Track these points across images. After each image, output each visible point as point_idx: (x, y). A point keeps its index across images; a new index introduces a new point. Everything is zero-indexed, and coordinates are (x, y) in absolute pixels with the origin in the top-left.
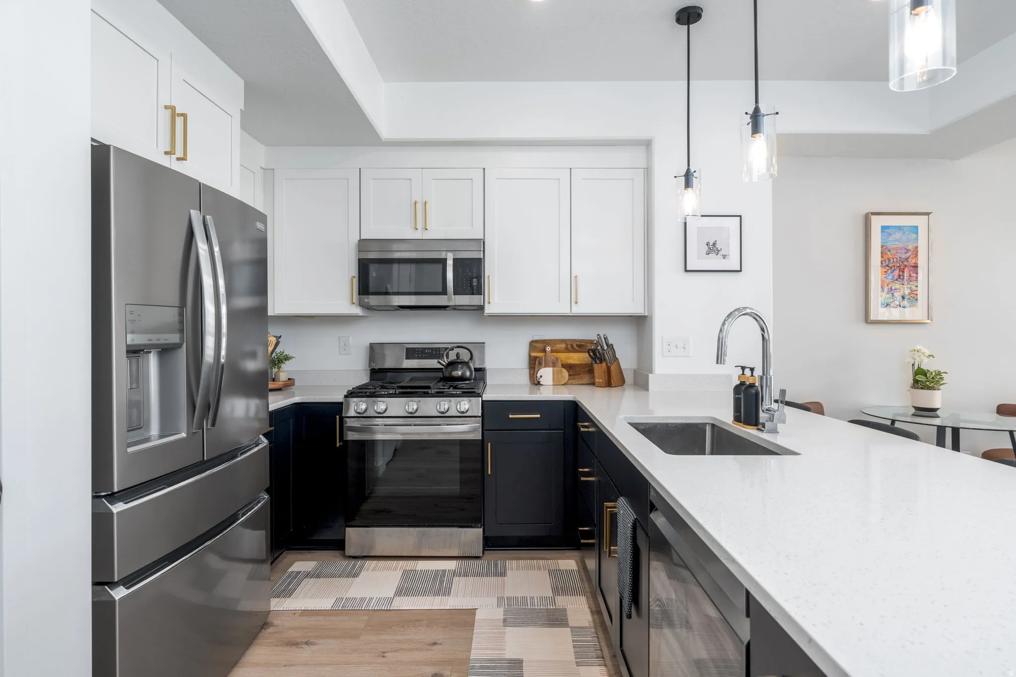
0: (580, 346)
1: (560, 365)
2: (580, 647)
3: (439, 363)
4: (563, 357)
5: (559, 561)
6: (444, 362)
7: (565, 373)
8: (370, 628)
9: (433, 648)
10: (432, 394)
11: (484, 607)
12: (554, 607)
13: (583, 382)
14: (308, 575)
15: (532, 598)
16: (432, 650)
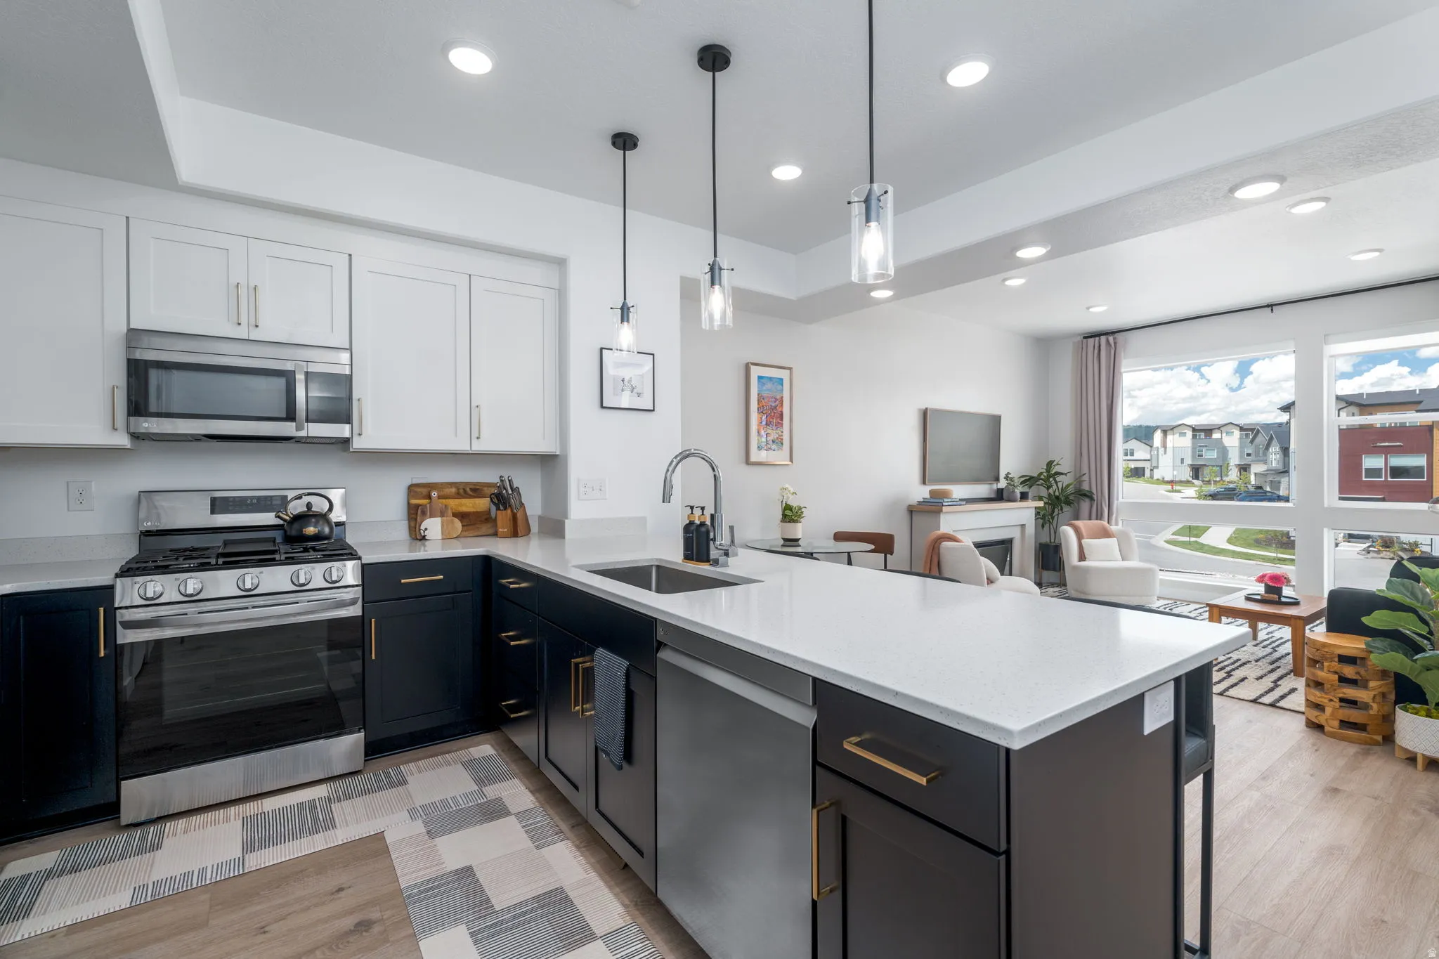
0: (474, 490)
1: (450, 512)
2: (532, 830)
3: (279, 517)
4: (454, 504)
5: (470, 750)
6: (287, 515)
7: (458, 524)
8: (220, 907)
9: (339, 896)
10: (280, 560)
11: (393, 826)
12: (485, 800)
13: (480, 533)
14: (49, 874)
15: (454, 798)
16: (340, 898)
